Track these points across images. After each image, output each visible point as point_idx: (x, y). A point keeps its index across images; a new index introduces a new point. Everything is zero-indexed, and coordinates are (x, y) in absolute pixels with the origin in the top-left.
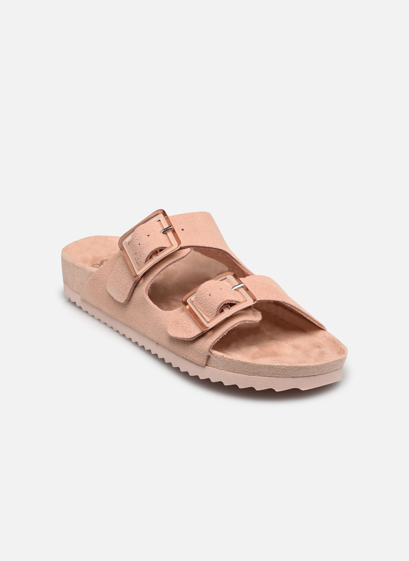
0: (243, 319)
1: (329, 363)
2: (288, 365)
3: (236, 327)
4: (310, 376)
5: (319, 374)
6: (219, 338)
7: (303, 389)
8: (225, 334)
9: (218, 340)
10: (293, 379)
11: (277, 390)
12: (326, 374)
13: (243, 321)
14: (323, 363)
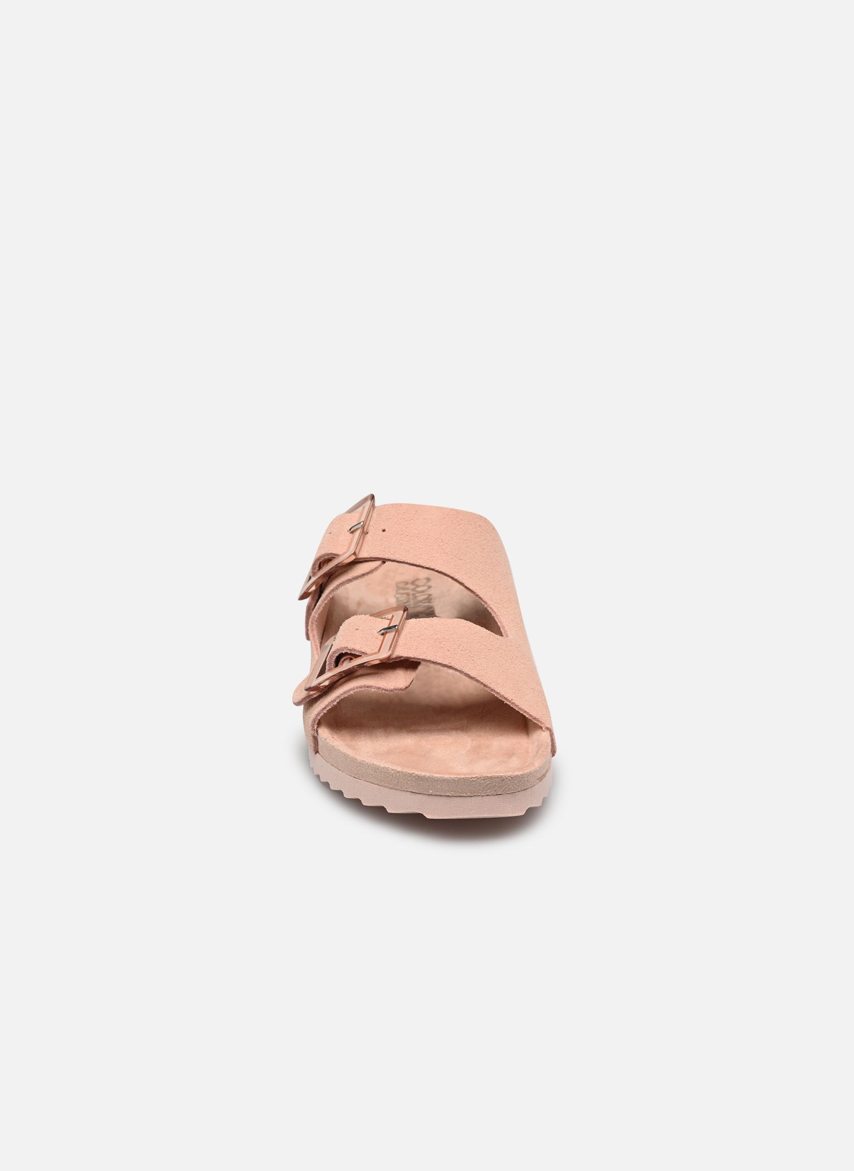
0: (366, 684)
1: (471, 778)
2: (398, 770)
3: (352, 695)
4: (441, 796)
5: (456, 795)
6: (325, 708)
7: (428, 817)
8: (335, 703)
9: (325, 712)
10: (413, 796)
11: (389, 811)
12: (473, 798)
13: (365, 686)
14: (459, 777)
